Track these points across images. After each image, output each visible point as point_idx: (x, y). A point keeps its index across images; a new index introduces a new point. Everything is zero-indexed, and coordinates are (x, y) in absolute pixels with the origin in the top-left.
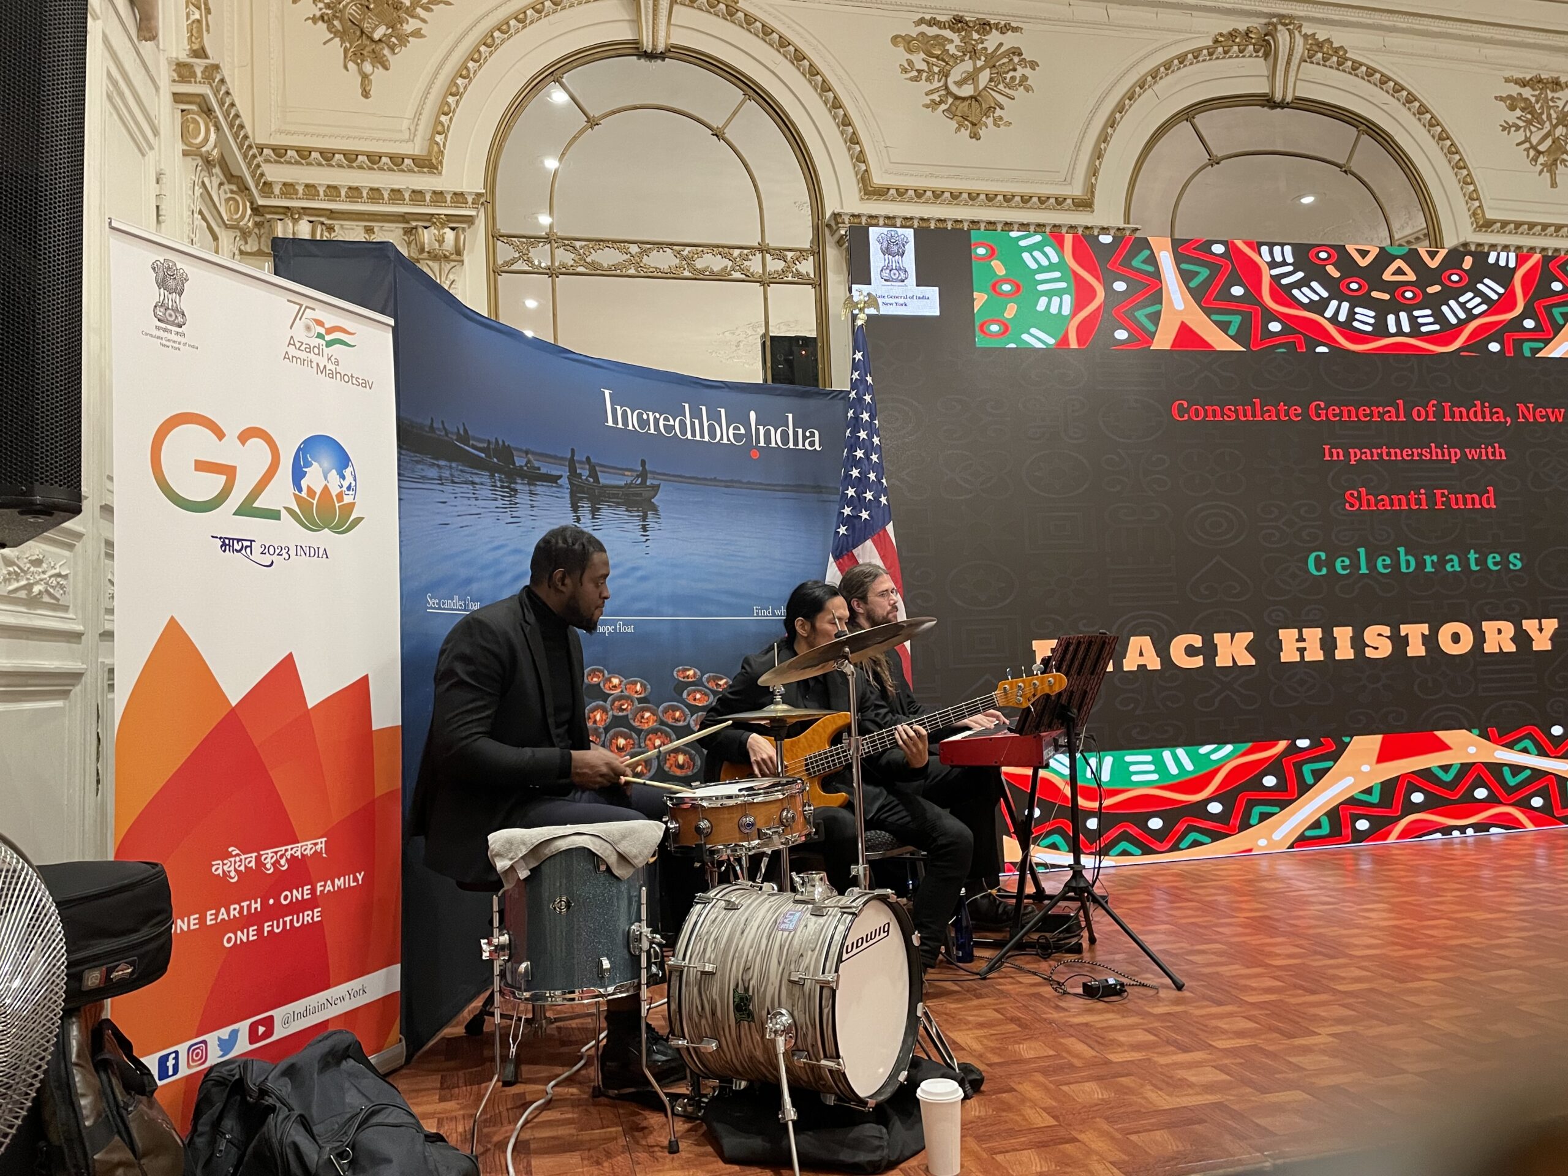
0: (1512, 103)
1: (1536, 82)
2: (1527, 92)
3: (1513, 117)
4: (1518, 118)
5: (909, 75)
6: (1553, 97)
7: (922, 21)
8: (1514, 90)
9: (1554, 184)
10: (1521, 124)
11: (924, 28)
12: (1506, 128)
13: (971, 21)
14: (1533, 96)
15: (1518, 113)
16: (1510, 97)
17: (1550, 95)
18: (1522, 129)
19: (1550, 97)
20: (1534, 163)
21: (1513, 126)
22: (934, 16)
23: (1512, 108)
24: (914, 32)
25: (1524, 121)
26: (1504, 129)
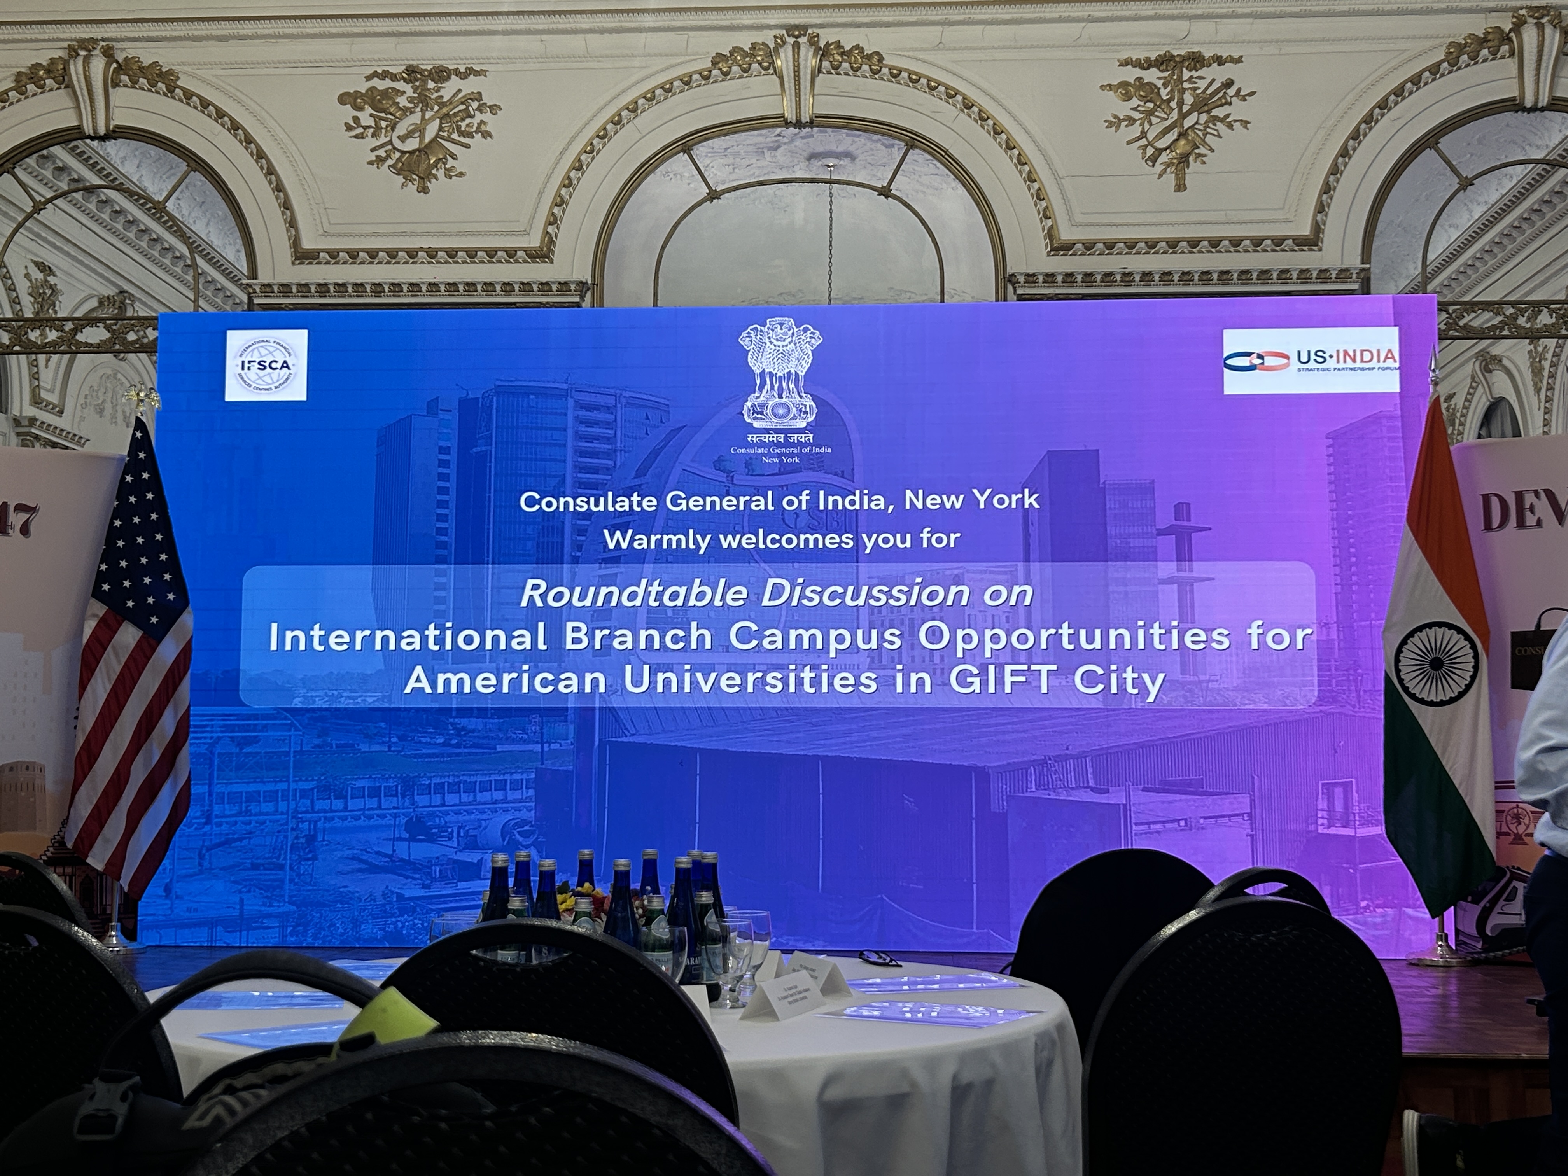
0: (1125, 90)
1: (1164, 62)
2: (1152, 76)
3: (1124, 109)
4: (1133, 109)
5: (353, 133)
6: (1191, 77)
7: (375, 75)
8: (1131, 74)
9: (1181, 187)
10: (1137, 115)
11: (376, 83)
12: (1115, 123)
13: (426, 70)
14: (1159, 78)
15: (1135, 102)
16: (1124, 84)
17: (1186, 74)
18: (1139, 122)
19: (1185, 78)
20: (1151, 164)
21: (1124, 120)
22: (386, 68)
23: (1128, 98)
24: (363, 88)
25: (1142, 112)
26: (1110, 124)
